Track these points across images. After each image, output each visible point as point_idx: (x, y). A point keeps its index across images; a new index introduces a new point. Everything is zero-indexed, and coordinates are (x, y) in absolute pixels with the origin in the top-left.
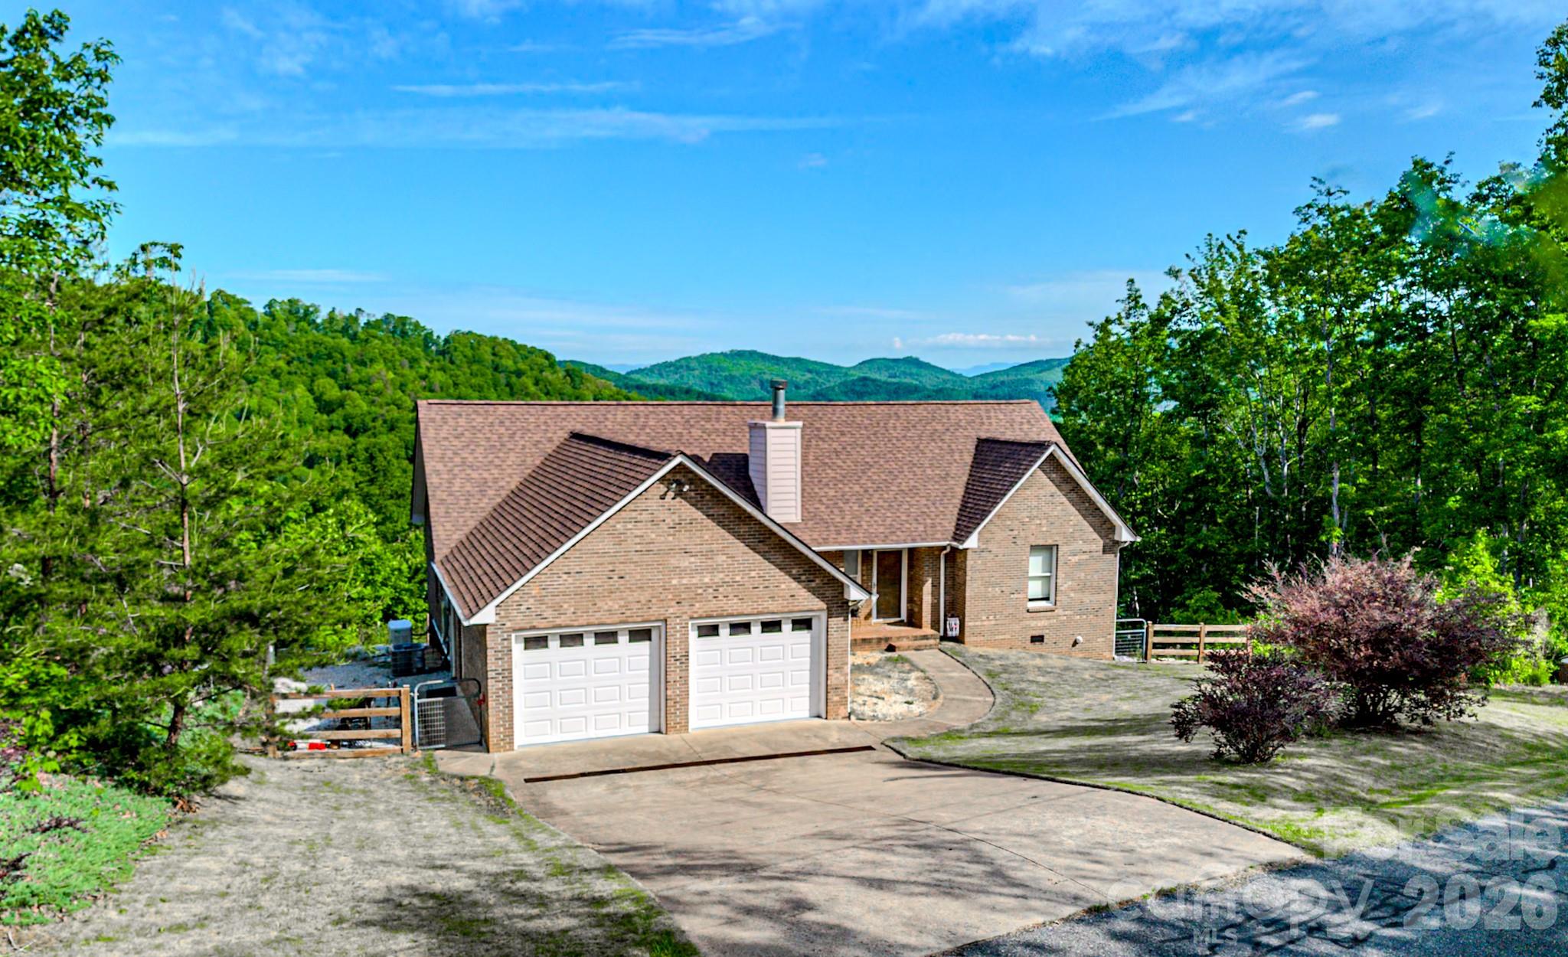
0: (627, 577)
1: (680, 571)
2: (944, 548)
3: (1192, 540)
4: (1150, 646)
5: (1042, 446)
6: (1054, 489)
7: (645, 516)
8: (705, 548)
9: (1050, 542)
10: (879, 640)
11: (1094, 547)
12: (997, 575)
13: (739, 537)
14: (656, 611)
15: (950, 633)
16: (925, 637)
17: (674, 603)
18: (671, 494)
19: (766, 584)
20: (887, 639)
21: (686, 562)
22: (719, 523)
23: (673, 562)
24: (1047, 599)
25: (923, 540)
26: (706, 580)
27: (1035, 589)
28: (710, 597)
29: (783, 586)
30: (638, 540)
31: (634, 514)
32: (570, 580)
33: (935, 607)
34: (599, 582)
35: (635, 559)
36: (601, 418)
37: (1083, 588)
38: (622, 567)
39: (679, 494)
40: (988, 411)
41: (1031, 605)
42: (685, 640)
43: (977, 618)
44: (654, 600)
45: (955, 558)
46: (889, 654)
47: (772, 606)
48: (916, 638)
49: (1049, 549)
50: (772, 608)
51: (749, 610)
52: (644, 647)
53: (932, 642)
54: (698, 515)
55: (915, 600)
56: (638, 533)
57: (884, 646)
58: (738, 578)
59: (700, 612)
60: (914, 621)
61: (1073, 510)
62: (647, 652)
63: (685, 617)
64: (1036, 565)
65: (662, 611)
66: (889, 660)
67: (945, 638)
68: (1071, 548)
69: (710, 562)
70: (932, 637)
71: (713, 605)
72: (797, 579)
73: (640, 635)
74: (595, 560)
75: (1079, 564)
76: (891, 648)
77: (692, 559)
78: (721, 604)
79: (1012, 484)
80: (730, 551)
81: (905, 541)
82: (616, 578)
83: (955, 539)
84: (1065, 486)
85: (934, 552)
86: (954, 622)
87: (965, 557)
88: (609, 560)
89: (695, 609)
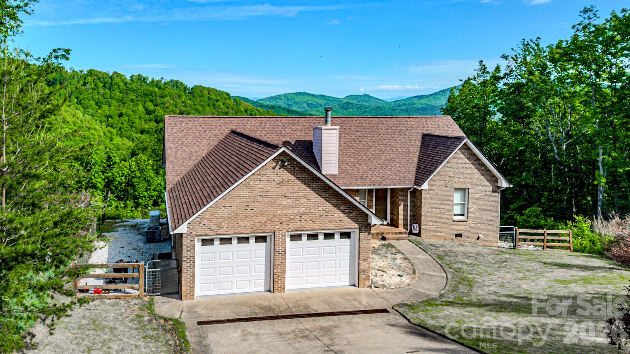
0: (255, 209)
1: (283, 207)
2: (410, 188)
3: (518, 180)
4: (517, 240)
5: (460, 139)
6: (467, 161)
7: (264, 178)
8: (295, 195)
9: (464, 187)
10: (378, 234)
11: (488, 190)
12: (437, 203)
13: (313, 189)
14: (269, 227)
15: (414, 232)
16: (401, 233)
17: (278, 223)
18: (278, 167)
19: (327, 214)
20: (382, 234)
21: (285, 202)
22: (303, 182)
23: (279, 202)
24: (463, 215)
25: (399, 184)
26: (296, 211)
27: (457, 210)
28: (298, 221)
29: (336, 215)
30: (261, 190)
31: (259, 177)
32: (226, 210)
33: (405, 217)
34: (240, 212)
35: (260, 199)
36: (245, 124)
37: (482, 210)
38: (252, 204)
39: (282, 166)
40: (426, 121)
41: (456, 218)
42: (284, 243)
43: (427, 224)
44: (268, 222)
45: (416, 194)
46: (383, 242)
47: (330, 225)
48: (396, 233)
49: (464, 190)
50: (330, 227)
51: (318, 227)
52: (262, 246)
53: (404, 236)
54: (292, 177)
55: (395, 212)
56: (261, 186)
57: (380, 237)
58: (312, 211)
59: (292, 228)
60: (394, 223)
61: (476, 170)
62: (264, 248)
63: (284, 231)
64: (457, 197)
65: (272, 227)
66: (384, 245)
67: (411, 233)
68: (476, 190)
69: (297, 202)
70: (405, 233)
71: (299, 225)
72: (343, 211)
73: (261, 239)
74: (238, 200)
75: (480, 197)
76: (384, 239)
77: (289, 200)
78: (303, 224)
79: (445, 158)
80: (309, 196)
81: (390, 185)
82: (249, 209)
83: (416, 185)
84: (472, 159)
85: (405, 190)
86: (416, 226)
87: (421, 194)
88: (246, 200)
89: (289, 226)
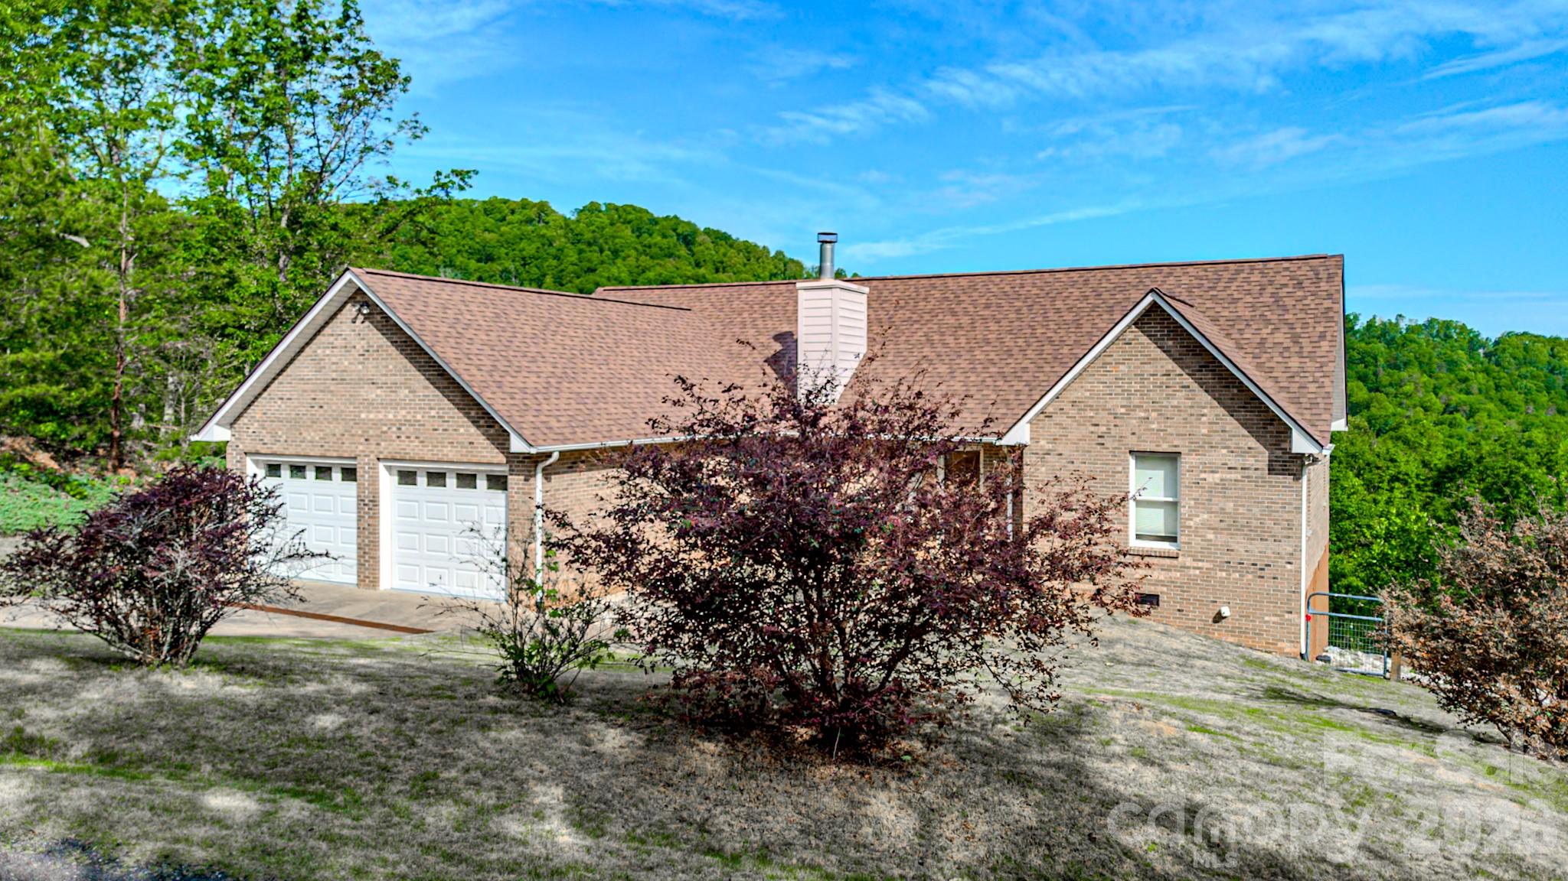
0: (325, 407)
1: (370, 405)
6: (1170, 365)
8: (392, 379)
9: (1165, 447)
11: (1250, 461)
13: (420, 368)
14: (347, 448)
17: (362, 440)
19: (445, 425)
21: (373, 394)
22: (402, 351)
23: (363, 393)
24: (1171, 538)
26: (391, 416)
27: (1150, 521)
28: (394, 437)
29: (462, 430)
34: (303, 411)
38: (321, 395)
39: (366, 317)
41: (1138, 545)
42: (373, 484)
44: (346, 435)
47: (452, 453)
49: (1168, 458)
50: (452, 456)
52: (353, 487)
54: (384, 341)
58: (419, 417)
59: (385, 453)
61: (1206, 398)
62: (355, 493)
63: (373, 457)
65: (355, 448)
68: (1206, 459)
69: (395, 396)
71: (398, 447)
72: (475, 422)
73: (349, 474)
74: (301, 386)
75: (1223, 485)
77: (379, 392)
78: (403, 445)
80: (412, 385)
82: (316, 407)
84: (1188, 359)
87: (1024, 461)
88: (310, 387)
89: (381, 448)
